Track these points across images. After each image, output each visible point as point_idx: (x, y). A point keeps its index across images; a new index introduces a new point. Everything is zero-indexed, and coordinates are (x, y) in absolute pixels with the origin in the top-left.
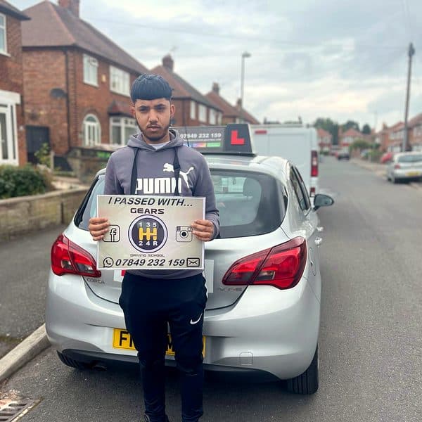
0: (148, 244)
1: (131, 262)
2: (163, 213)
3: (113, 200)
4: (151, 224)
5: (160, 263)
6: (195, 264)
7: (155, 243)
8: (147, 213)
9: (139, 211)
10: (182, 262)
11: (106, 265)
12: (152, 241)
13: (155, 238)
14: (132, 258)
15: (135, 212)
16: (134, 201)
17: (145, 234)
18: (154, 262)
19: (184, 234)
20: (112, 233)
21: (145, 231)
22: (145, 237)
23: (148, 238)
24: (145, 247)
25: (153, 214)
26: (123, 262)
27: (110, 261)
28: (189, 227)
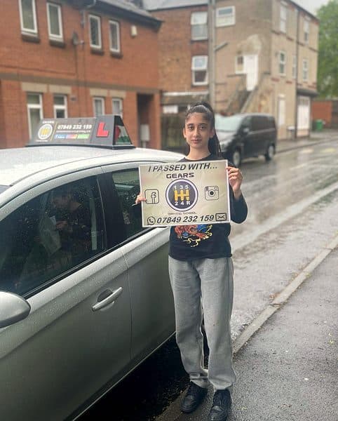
0: (182, 203)
1: (169, 220)
2: (193, 176)
3: (152, 169)
4: (184, 187)
5: (193, 219)
6: (223, 219)
7: (188, 203)
8: (180, 177)
9: (173, 176)
10: (212, 218)
11: (150, 223)
12: (185, 201)
13: (188, 198)
14: (170, 216)
15: (171, 177)
16: (169, 168)
17: (179, 195)
18: (189, 219)
19: (212, 193)
20: (153, 196)
21: (179, 193)
22: (179, 198)
23: (182, 199)
24: (180, 206)
25: (185, 178)
26: (163, 220)
27: (152, 220)
28: (215, 187)
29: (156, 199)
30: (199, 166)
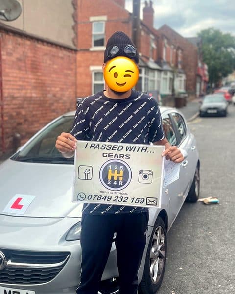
0: (115, 183)
1: (100, 198)
2: (129, 158)
3: (89, 146)
4: (119, 167)
5: (124, 200)
6: (153, 203)
7: (121, 183)
8: (116, 157)
9: (110, 155)
10: (143, 201)
11: (80, 198)
12: (118, 180)
13: (121, 179)
14: (102, 194)
15: (106, 156)
16: (106, 147)
17: (113, 175)
18: (119, 199)
19: (145, 177)
20: (87, 173)
21: (113, 172)
22: (113, 177)
23: (115, 179)
24: (112, 186)
25: (121, 158)
26: (93, 197)
27: (83, 196)
28: (150, 171)
29: (90, 176)
30: (137, 149)
